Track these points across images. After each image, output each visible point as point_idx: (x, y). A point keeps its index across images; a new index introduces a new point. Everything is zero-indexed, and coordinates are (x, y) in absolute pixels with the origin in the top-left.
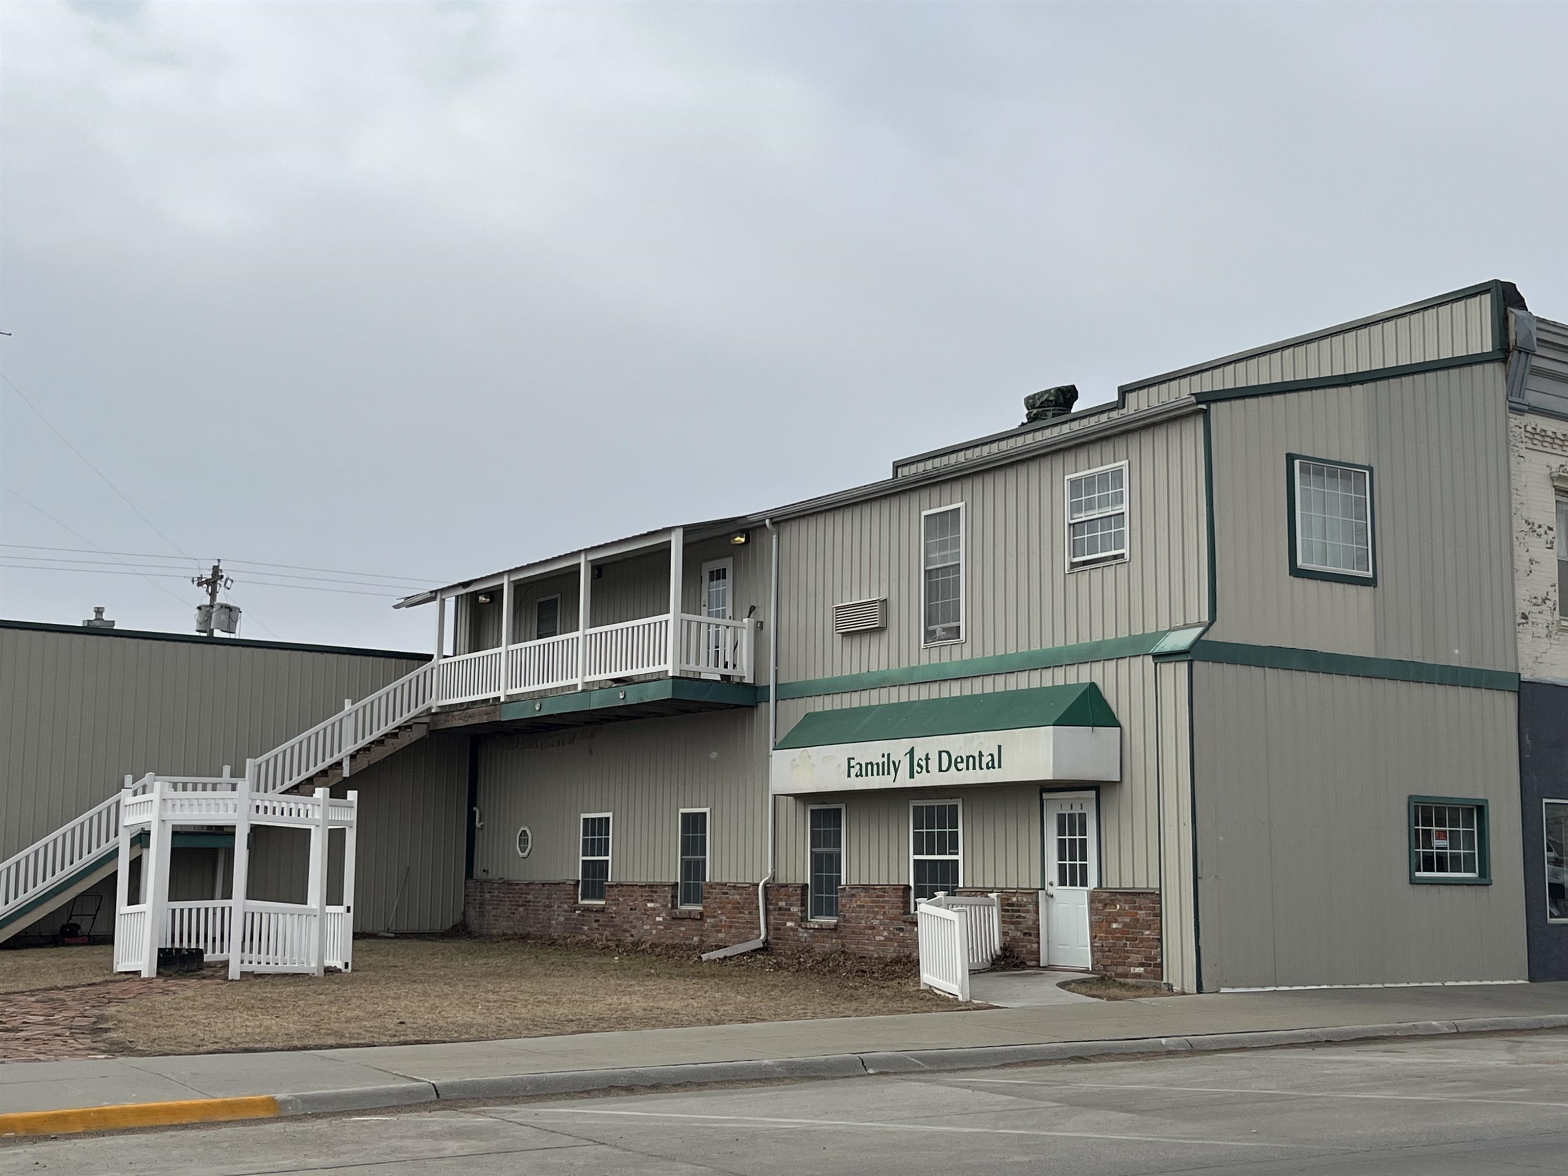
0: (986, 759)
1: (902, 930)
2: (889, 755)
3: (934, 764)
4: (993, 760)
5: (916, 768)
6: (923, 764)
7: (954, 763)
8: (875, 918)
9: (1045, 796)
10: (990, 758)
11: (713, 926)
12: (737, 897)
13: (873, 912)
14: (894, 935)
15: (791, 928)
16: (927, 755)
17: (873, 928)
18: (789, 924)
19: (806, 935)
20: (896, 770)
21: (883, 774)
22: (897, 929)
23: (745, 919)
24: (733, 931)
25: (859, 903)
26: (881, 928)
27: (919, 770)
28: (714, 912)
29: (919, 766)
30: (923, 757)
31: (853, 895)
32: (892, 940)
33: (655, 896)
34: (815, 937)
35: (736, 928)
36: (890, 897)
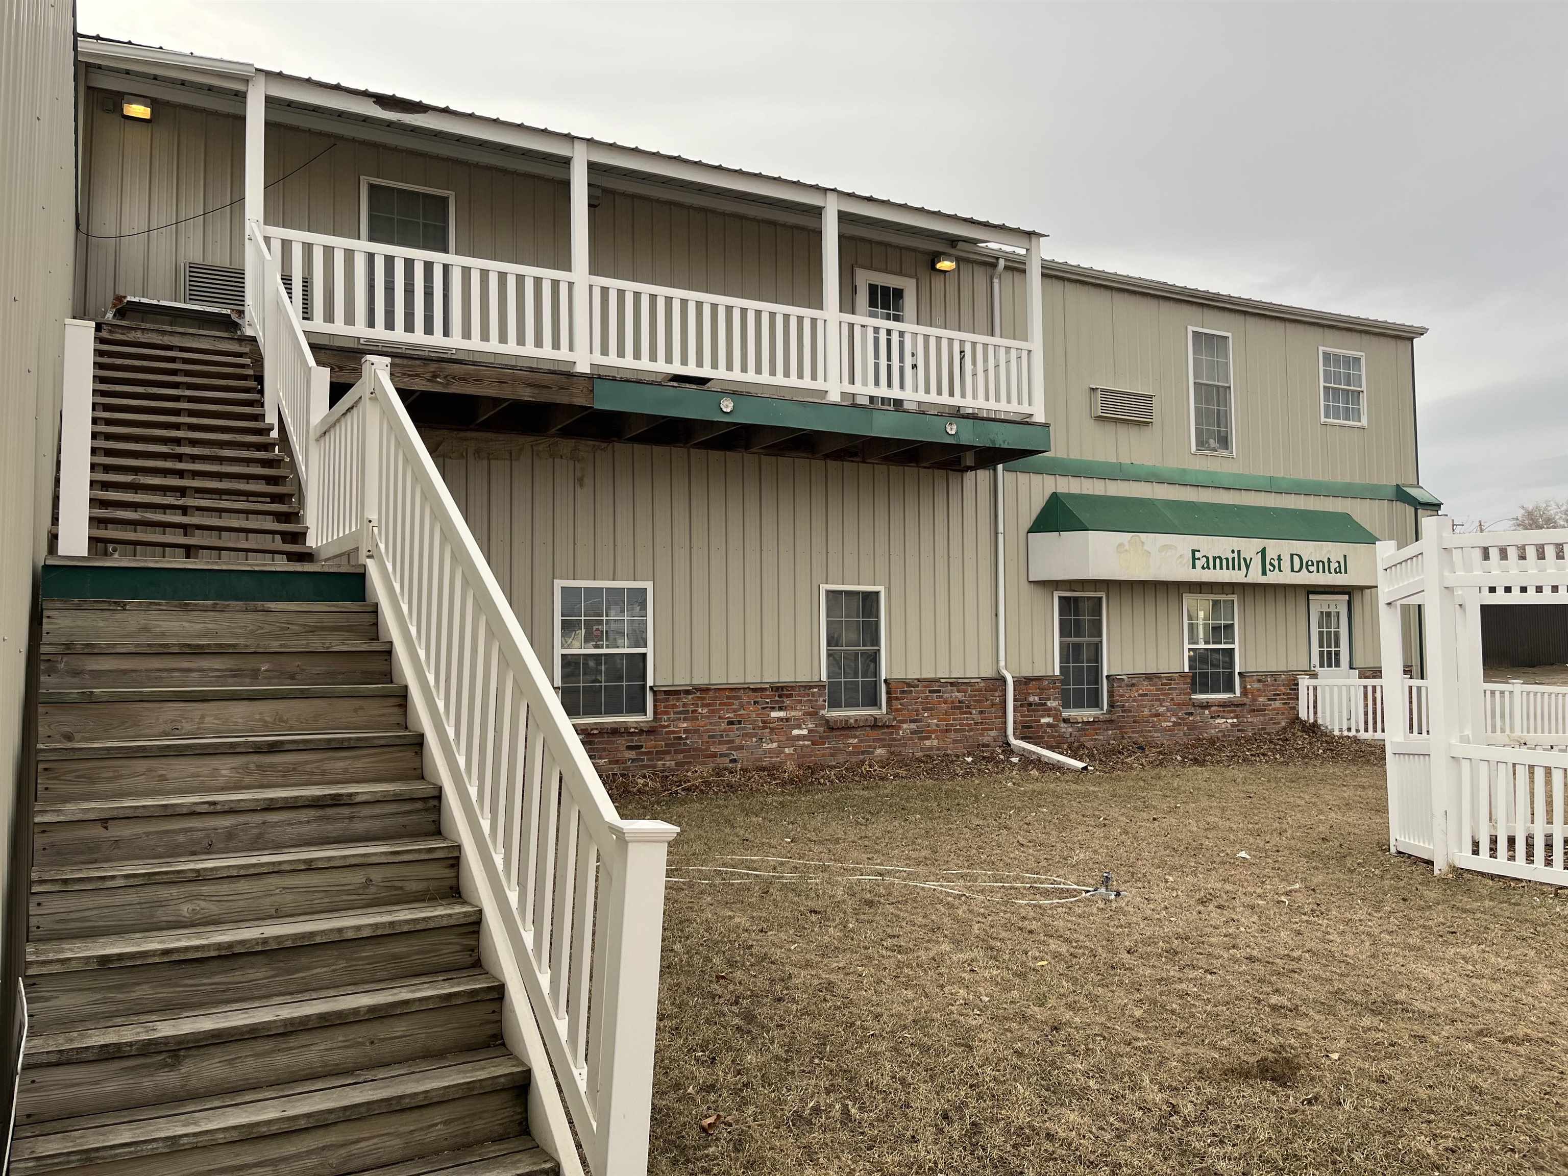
0: (1334, 565)
1: (1192, 714)
2: (1239, 552)
3: (1286, 564)
4: (1340, 566)
5: (1268, 567)
6: (1276, 563)
7: (1306, 565)
8: (1161, 705)
9: (1311, 597)
10: (1337, 565)
11: (913, 732)
12: (960, 695)
13: (1159, 700)
14: (1183, 719)
15: (1049, 725)
16: (1279, 556)
17: (1158, 715)
18: (1044, 720)
19: (1070, 730)
20: (1247, 567)
21: (1234, 569)
22: (1186, 714)
23: (973, 719)
24: (952, 735)
25: (1141, 692)
26: (1169, 714)
27: (1272, 569)
28: (917, 715)
29: (1271, 564)
30: (1276, 558)
31: (1133, 685)
32: (1180, 724)
33: (788, 702)
34: (1084, 730)
35: (956, 731)
36: (1178, 684)
